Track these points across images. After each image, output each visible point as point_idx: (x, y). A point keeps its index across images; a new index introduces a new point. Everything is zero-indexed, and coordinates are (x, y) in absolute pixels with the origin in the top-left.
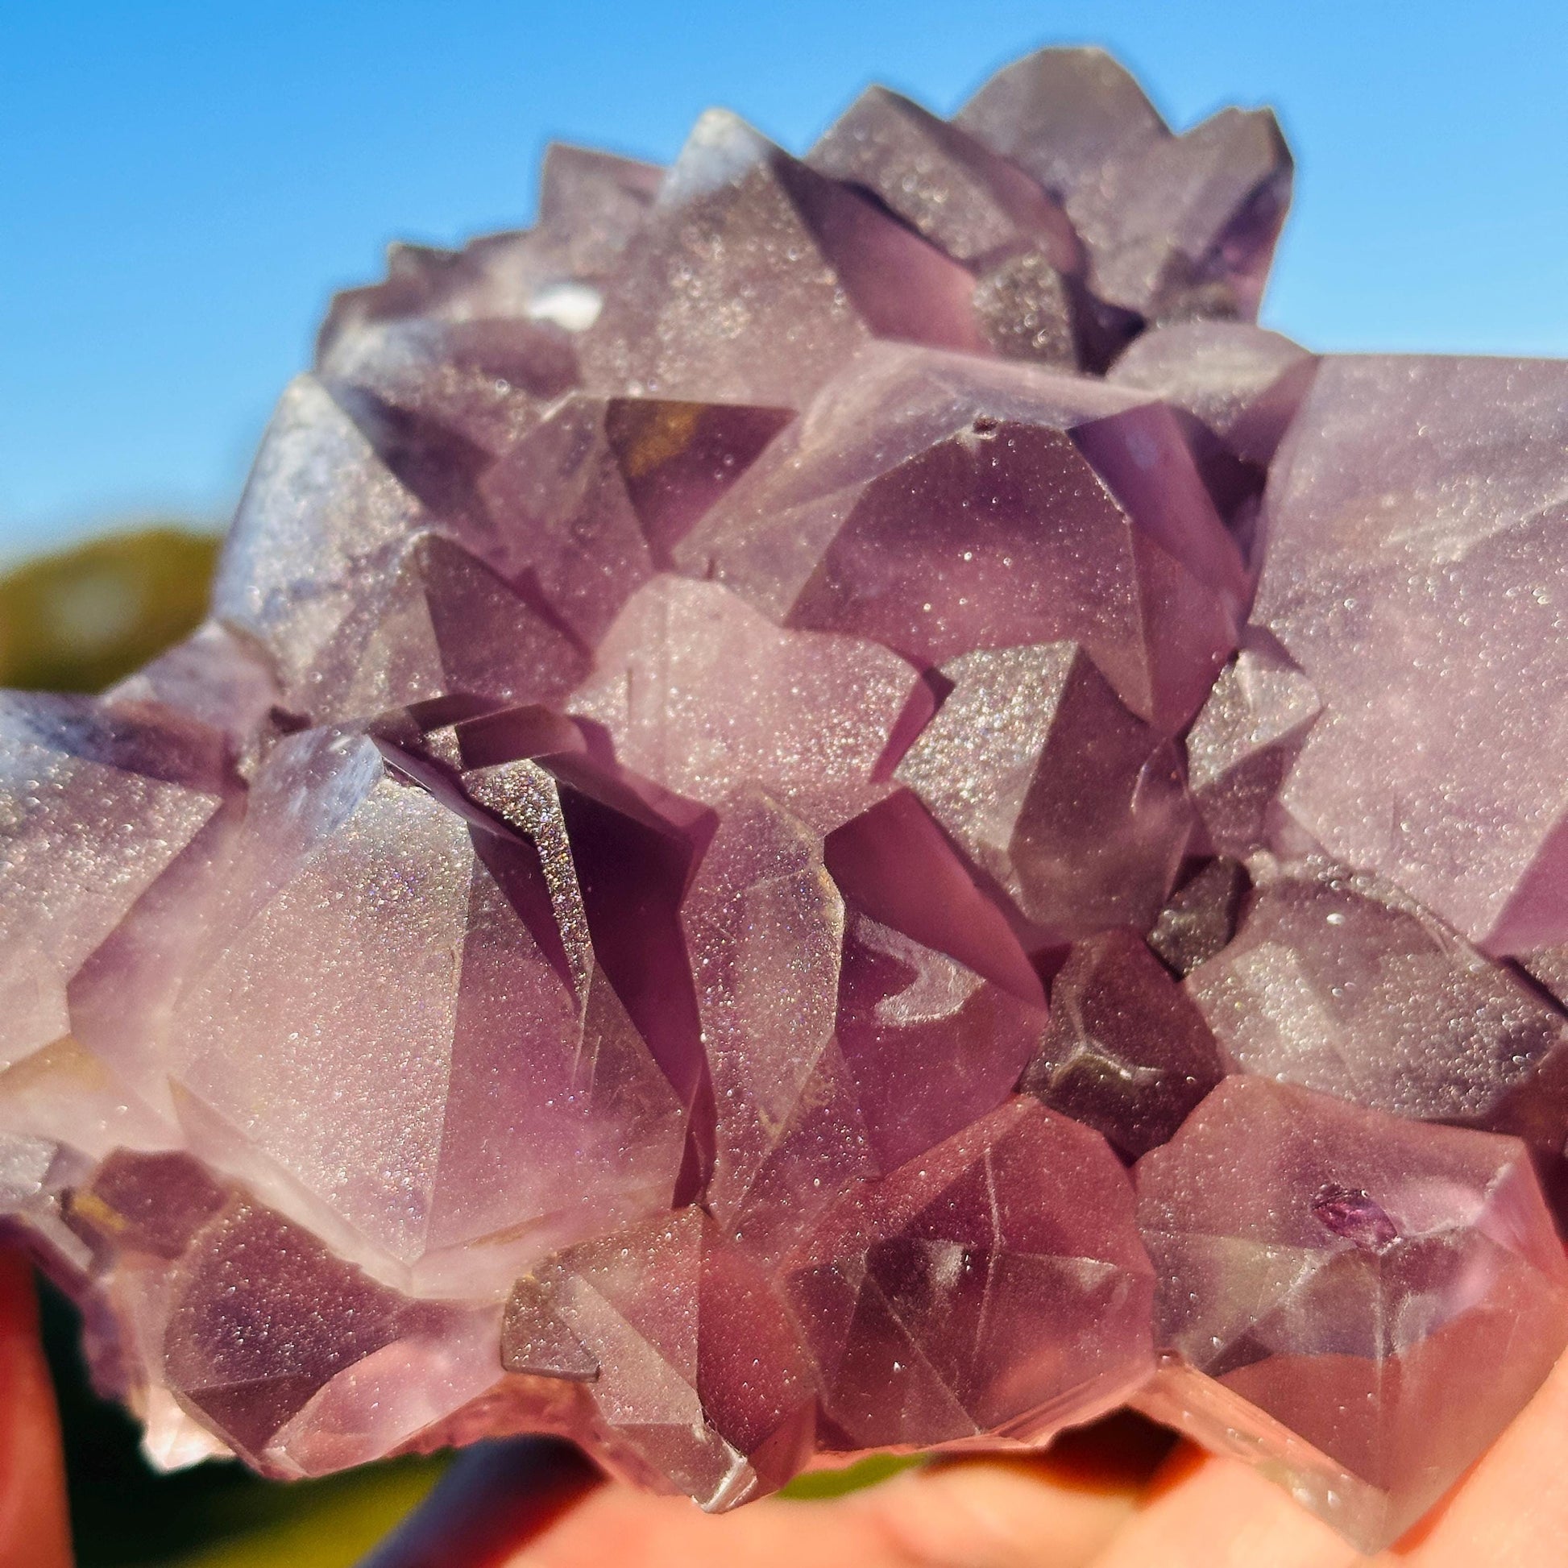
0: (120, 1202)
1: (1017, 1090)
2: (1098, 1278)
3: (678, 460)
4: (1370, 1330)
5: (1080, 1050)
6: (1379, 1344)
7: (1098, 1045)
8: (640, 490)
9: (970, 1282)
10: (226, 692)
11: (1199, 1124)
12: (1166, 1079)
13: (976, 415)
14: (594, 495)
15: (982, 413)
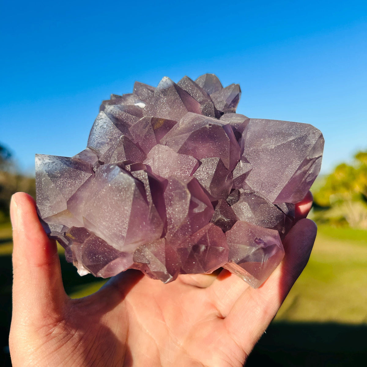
0: (74, 235)
1: (210, 222)
2: (222, 250)
3: (161, 127)
4: (262, 259)
5: (220, 217)
6: (263, 260)
7: (222, 216)
8: (155, 131)
9: (205, 251)
10: (90, 158)
11: (235, 227)
12: (231, 221)
13: (209, 123)
14: (148, 132)
15: (210, 123)
